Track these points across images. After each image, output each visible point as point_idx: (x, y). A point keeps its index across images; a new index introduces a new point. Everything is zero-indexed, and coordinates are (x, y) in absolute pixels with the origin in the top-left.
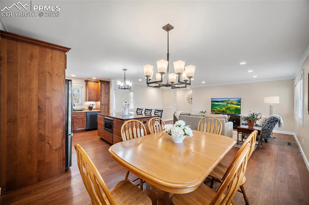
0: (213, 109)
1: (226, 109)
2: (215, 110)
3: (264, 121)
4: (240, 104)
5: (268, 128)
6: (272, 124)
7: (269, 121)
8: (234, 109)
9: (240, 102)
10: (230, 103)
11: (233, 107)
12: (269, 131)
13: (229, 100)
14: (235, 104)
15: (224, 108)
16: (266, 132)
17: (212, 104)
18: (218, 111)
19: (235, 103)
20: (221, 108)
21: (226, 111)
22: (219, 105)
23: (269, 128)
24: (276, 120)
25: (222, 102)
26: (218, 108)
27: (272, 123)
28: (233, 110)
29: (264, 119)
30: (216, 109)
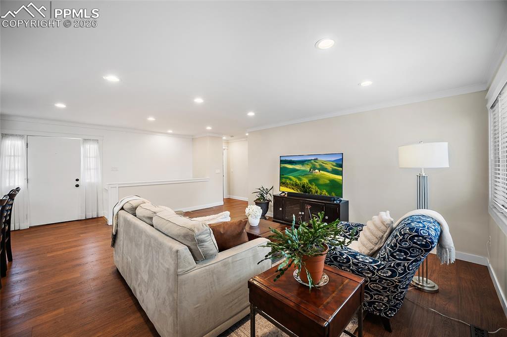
0: (284, 180)
1: (311, 181)
2: (288, 181)
3: (385, 236)
4: (342, 171)
5: (391, 276)
6: (405, 259)
7: (396, 246)
8: (328, 182)
9: (341, 166)
10: (318, 167)
11: (323, 178)
12: (396, 287)
13: (316, 159)
14: (330, 169)
15: (307, 177)
16: (384, 288)
17: (281, 168)
18: (293, 185)
19: (329, 167)
20: (300, 179)
21: (310, 185)
22: (295, 170)
23: (394, 273)
24: (422, 245)
25: (302, 162)
26: (294, 179)
27: (406, 254)
28: (326, 185)
29: (383, 228)
30: (290, 179)
